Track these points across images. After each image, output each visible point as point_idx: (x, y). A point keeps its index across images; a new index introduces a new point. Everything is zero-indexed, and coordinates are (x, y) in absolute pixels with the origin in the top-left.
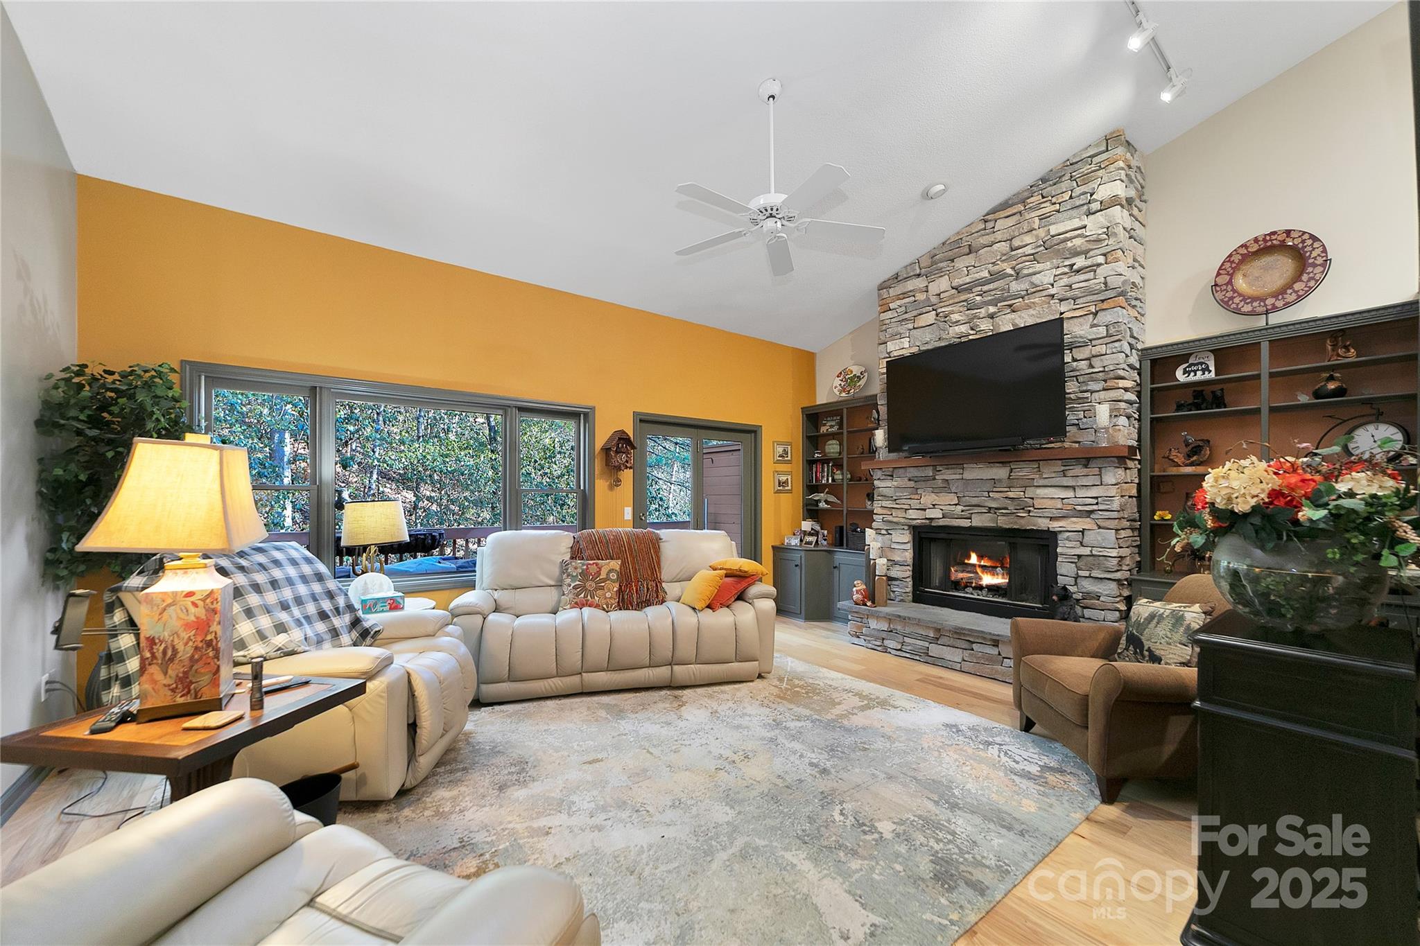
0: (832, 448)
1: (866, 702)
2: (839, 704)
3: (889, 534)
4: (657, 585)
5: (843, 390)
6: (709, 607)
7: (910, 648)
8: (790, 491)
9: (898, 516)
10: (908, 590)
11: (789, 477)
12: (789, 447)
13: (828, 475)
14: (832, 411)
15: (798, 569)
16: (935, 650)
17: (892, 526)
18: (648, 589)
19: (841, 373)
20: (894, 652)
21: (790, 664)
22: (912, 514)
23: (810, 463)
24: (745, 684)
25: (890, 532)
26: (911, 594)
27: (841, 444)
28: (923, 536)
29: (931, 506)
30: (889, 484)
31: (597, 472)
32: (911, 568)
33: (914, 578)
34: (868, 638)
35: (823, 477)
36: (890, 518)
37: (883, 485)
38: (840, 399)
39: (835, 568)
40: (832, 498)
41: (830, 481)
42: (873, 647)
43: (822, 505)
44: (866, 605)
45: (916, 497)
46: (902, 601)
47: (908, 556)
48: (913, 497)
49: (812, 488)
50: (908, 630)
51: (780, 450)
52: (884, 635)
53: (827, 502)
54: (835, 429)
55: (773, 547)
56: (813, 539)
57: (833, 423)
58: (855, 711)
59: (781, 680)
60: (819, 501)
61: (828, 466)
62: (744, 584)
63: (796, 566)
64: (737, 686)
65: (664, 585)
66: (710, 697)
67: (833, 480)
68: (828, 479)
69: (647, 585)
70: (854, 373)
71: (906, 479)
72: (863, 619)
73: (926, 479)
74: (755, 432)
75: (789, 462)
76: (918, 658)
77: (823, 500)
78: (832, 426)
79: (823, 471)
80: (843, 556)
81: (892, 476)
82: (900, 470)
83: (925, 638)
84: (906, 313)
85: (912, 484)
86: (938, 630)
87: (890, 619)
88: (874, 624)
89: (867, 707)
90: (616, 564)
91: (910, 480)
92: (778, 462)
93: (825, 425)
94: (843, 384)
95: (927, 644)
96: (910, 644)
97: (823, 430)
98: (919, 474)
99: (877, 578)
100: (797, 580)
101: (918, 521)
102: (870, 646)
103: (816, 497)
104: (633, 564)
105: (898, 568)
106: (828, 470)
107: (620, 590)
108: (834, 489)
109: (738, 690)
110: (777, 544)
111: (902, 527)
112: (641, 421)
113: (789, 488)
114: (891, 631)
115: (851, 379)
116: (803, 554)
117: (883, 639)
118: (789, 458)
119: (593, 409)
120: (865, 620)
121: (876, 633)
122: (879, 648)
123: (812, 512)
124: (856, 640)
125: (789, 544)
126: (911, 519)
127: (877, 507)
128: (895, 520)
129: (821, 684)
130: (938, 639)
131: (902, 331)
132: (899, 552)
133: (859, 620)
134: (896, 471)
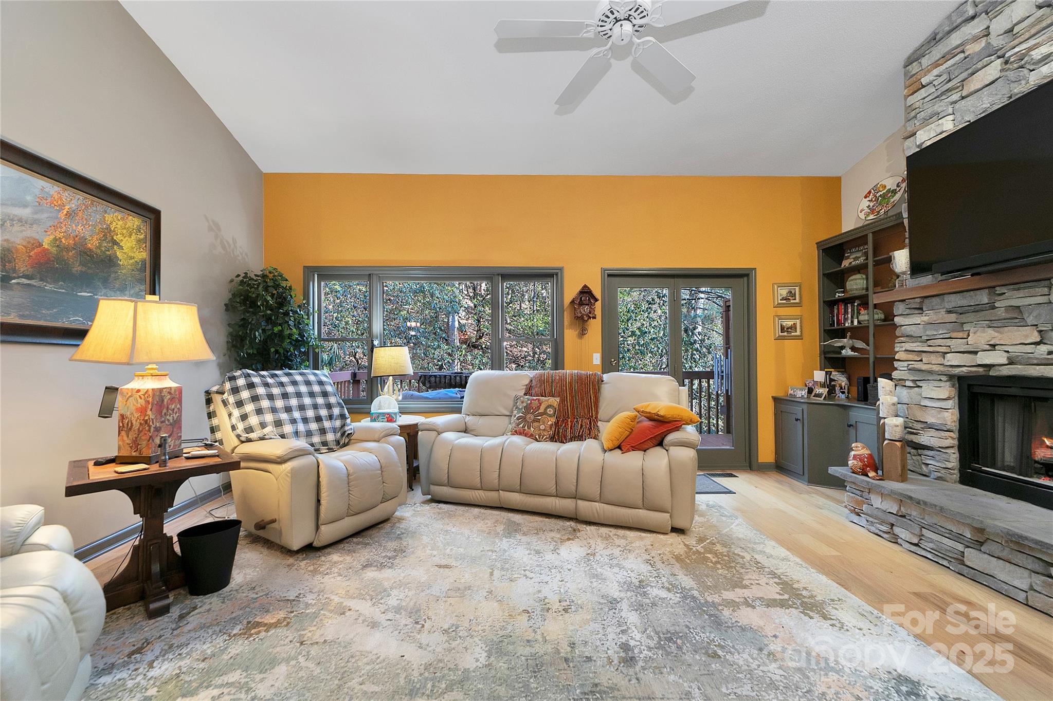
0: (856, 284)
1: (786, 596)
2: (745, 587)
3: (919, 387)
4: (590, 423)
5: (872, 211)
6: (619, 447)
7: (931, 545)
8: (800, 337)
9: (932, 363)
10: (949, 465)
11: (798, 322)
12: (797, 289)
13: (852, 317)
14: (855, 240)
15: (799, 424)
16: (973, 558)
17: (921, 377)
18: (582, 426)
19: (870, 192)
20: (907, 546)
21: (733, 526)
22: (952, 359)
23: (829, 305)
24: (655, 535)
25: (919, 383)
26: (956, 472)
27: (867, 279)
28: (977, 390)
29: (988, 347)
30: (917, 319)
31: (566, 323)
32: (955, 435)
33: (961, 448)
34: (871, 519)
35: (846, 319)
36: (918, 365)
37: (906, 322)
38: (868, 222)
39: (850, 426)
40: (860, 344)
41: (856, 323)
42: (877, 531)
43: (847, 352)
44: (867, 476)
45: (961, 335)
46: (939, 478)
47: (950, 416)
48: (954, 335)
49: (832, 331)
50: (928, 520)
51: (784, 292)
52: (892, 519)
53: (853, 349)
54: (861, 260)
55: (775, 399)
56: (824, 391)
57: (859, 254)
58: (758, 603)
59: (701, 540)
60: (843, 348)
61: (853, 306)
62: (663, 429)
63: (797, 420)
64: (643, 535)
65: (599, 424)
66: (607, 538)
67: (859, 322)
68: (852, 322)
69: (582, 422)
70: (888, 188)
71: (943, 311)
72: (865, 492)
73: (978, 309)
74: (747, 275)
75: (799, 305)
76: (945, 563)
77: (847, 348)
78: (856, 259)
79: (846, 312)
80: (860, 413)
81: (921, 309)
82: (934, 299)
83: (958, 538)
84: (950, 80)
85: (953, 317)
86: (981, 531)
87: (903, 499)
88: (877, 501)
89: (782, 604)
90: (555, 401)
91: (949, 312)
92: (779, 306)
93: (848, 258)
94: (872, 204)
95: (960, 547)
96: (932, 541)
97: (845, 263)
98: (964, 302)
99: (886, 442)
100: (799, 437)
101: (964, 369)
102: (873, 529)
103: (838, 343)
104: (572, 402)
105: (932, 432)
106: (853, 310)
107: (557, 424)
108: (859, 332)
109: (642, 539)
110: (780, 394)
111: (939, 377)
112: (609, 275)
113: (798, 333)
114: (903, 516)
115: (883, 196)
116: (805, 407)
117: (892, 525)
118: (797, 301)
119: (561, 269)
120: (865, 494)
121: (880, 514)
122: (885, 536)
123: (832, 360)
124: (855, 518)
125: (795, 396)
126: (952, 366)
127: (901, 350)
128: (924, 367)
129: (748, 557)
130: (982, 544)
131: (939, 110)
132: (933, 412)
133: (858, 492)
134: (926, 301)
